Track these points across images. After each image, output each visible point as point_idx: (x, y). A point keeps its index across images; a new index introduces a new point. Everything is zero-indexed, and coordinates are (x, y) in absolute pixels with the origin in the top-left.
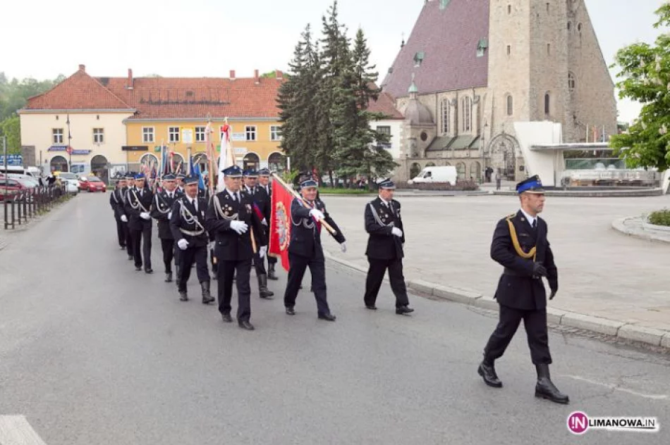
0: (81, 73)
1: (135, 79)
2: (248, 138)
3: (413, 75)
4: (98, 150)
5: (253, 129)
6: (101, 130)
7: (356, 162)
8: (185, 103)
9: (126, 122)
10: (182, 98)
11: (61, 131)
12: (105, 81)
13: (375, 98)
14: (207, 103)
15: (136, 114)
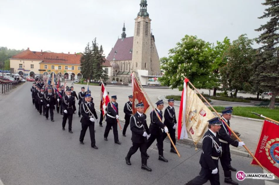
0: (28, 50)
1: (43, 52)
2: (72, 69)
3: (114, 56)
4: (32, 70)
5: (74, 67)
6: (33, 65)
8: (56, 59)
9: (40, 63)
11: (22, 65)
12: (35, 52)
13: (104, 62)
14: (62, 60)
15: (43, 61)
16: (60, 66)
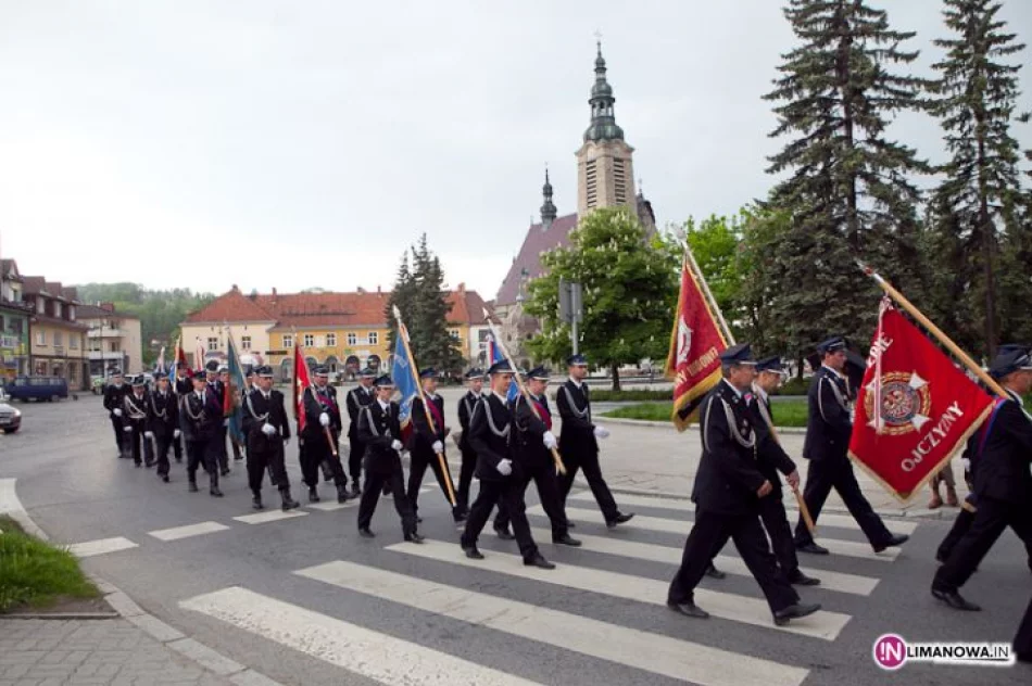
0: (235, 291)
1: (278, 296)
2: (371, 341)
5: (375, 335)
6: (249, 339)
7: (433, 361)
8: (319, 314)
10: (317, 310)
11: (215, 340)
12: (254, 297)
13: (450, 310)
14: (338, 314)
15: (278, 325)
16: (330, 333)
